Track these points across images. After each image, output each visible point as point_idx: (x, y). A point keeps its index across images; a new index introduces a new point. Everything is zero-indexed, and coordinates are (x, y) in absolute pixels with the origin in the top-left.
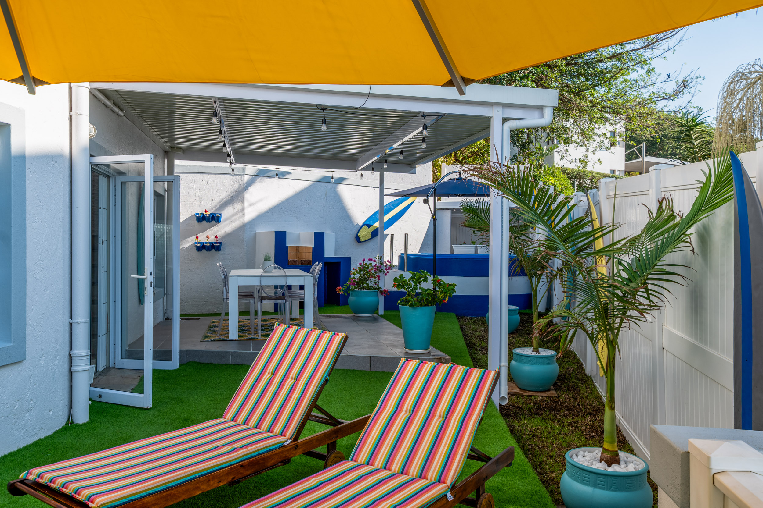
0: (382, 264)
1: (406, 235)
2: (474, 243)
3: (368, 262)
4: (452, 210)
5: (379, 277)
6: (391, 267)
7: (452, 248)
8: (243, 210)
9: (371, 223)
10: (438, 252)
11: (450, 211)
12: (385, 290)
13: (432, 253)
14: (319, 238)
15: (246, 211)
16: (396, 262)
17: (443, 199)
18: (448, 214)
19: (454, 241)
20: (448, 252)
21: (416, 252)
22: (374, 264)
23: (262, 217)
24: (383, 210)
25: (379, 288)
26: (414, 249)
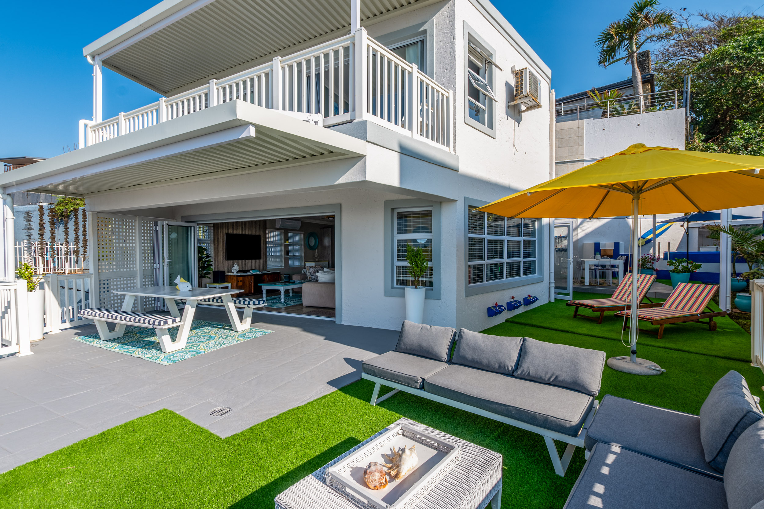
0: (655, 257)
1: (669, 243)
2: (715, 245)
3: (647, 256)
4: (699, 228)
5: (653, 263)
6: (659, 258)
7: (699, 249)
8: (577, 234)
9: (645, 237)
10: (689, 251)
11: (697, 228)
12: (657, 269)
13: (686, 251)
14: (617, 245)
15: (579, 234)
16: (662, 256)
17: (692, 223)
18: (697, 230)
19: (700, 245)
20: (696, 251)
21: (675, 251)
22: (650, 256)
23: (587, 236)
24: (655, 228)
25: (653, 268)
26: (673, 249)
